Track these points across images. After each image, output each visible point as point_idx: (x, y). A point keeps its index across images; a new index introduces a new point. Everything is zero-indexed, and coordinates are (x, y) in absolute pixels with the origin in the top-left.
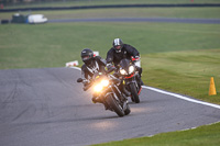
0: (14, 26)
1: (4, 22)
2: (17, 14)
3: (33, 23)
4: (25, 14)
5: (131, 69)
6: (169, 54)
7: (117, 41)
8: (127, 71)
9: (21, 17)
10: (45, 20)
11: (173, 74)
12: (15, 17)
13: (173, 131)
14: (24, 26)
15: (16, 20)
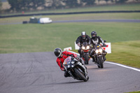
0: (31, 25)
1: (25, 22)
2: (33, 18)
3: (43, 23)
4: (37, 17)
6: (130, 42)
7: (84, 33)
9: (35, 19)
10: (51, 21)
11: (131, 55)
12: (31, 19)
13: (132, 91)
14: (37, 25)
15: (33, 21)
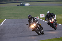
1: (18, 5)
2: (22, 3)
3: (26, 6)
5: (53, 20)
7: (48, 12)
8: (52, 21)
9: (23, 4)
10: (29, 5)
12: (21, 4)
14: (23, 7)
15: (21, 5)
